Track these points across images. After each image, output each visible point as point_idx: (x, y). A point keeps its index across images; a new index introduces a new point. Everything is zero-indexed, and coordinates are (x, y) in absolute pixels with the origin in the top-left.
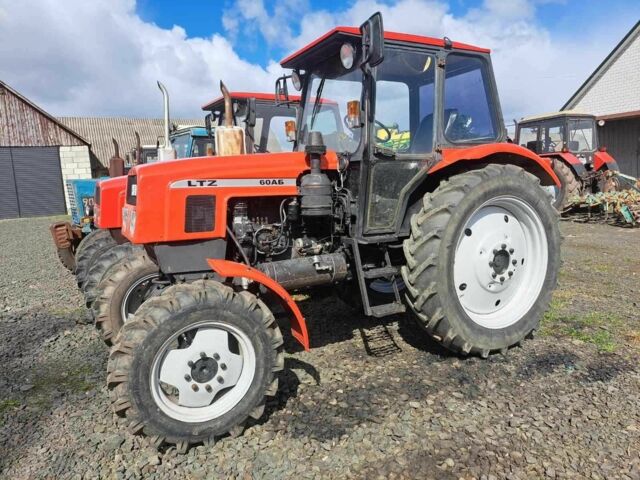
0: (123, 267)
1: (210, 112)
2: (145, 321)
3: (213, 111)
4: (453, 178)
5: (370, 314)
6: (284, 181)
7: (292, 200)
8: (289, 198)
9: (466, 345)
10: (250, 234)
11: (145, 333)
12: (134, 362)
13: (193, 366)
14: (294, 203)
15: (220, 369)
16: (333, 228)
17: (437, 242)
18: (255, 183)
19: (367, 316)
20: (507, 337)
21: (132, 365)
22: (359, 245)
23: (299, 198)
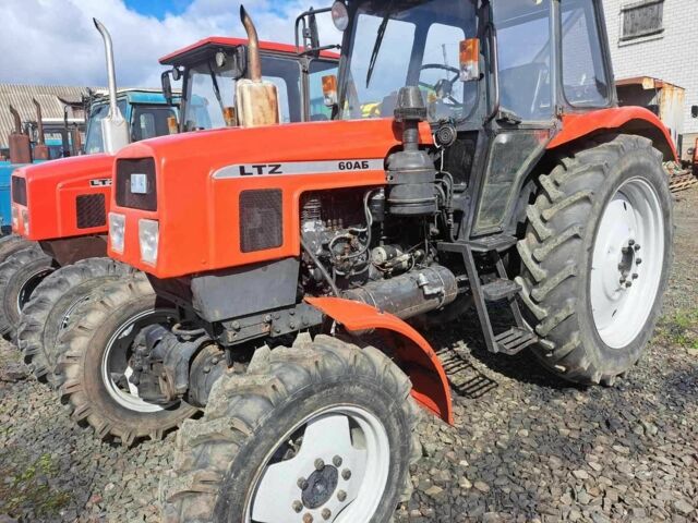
0: (99, 305)
1: (171, 67)
2: (233, 429)
3: (176, 66)
4: (581, 154)
5: (496, 350)
6: (370, 162)
7: (377, 192)
8: (375, 189)
9: (597, 373)
10: (325, 247)
11: (233, 449)
12: (218, 505)
13: (304, 485)
14: (380, 196)
15: (340, 479)
16: (428, 229)
17: (576, 242)
18: (332, 167)
19: (493, 354)
20: (631, 356)
21: (216, 511)
22: (473, 252)
23: (388, 188)
